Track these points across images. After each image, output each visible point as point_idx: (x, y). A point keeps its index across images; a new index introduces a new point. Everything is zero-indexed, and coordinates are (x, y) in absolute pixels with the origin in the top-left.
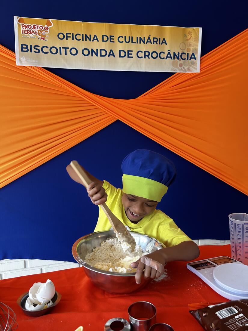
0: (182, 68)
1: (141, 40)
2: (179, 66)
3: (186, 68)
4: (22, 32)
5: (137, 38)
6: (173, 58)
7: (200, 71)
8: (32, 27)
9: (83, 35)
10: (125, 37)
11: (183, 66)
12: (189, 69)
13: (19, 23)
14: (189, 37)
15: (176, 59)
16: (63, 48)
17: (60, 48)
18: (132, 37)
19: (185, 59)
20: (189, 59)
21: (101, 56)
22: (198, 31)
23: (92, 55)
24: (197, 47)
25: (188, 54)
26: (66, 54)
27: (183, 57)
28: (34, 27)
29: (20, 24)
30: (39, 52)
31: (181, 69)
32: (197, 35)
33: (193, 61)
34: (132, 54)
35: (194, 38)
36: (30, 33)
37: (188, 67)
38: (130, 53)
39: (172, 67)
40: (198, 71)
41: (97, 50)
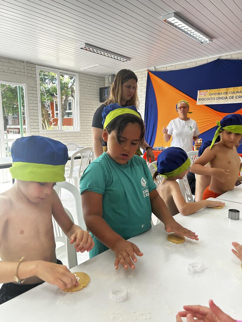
4: (200, 95)
5: (236, 91)
9: (217, 93)
10: (232, 92)
13: (199, 92)
17: (210, 98)
21: (222, 99)
30: (203, 100)
34: (234, 97)
36: (202, 94)
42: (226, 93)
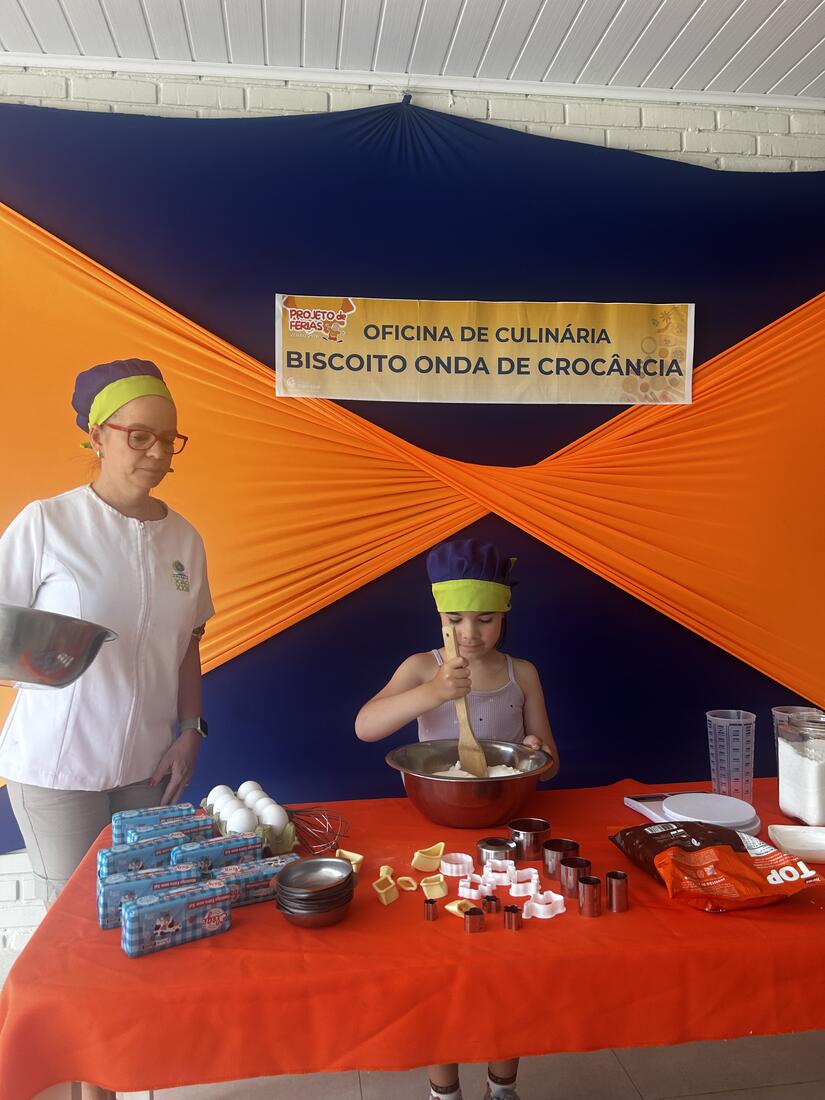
0: (648, 393)
1: (550, 335)
2: (639, 391)
3: (658, 393)
4: (291, 326)
5: (541, 330)
6: (624, 372)
7: (693, 401)
8: (312, 315)
9: (419, 328)
10: (513, 329)
11: (651, 390)
12: (664, 397)
13: (285, 307)
14: (663, 325)
15: (633, 375)
16: (375, 357)
17: (369, 357)
18: (529, 330)
19: (655, 373)
20: (665, 373)
21: (457, 371)
22: (687, 313)
23: (438, 371)
24: (683, 347)
25: (662, 361)
26: (380, 370)
27: (650, 368)
28: (316, 316)
29: (288, 308)
30: (324, 366)
31: (646, 397)
32: (683, 320)
33: (675, 379)
34: (527, 366)
35: (676, 325)
36: (308, 326)
37: (661, 391)
38: (523, 363)
39: (623, 392)
40: (688, 401)
41: (449, 359)
42: (480, 335)
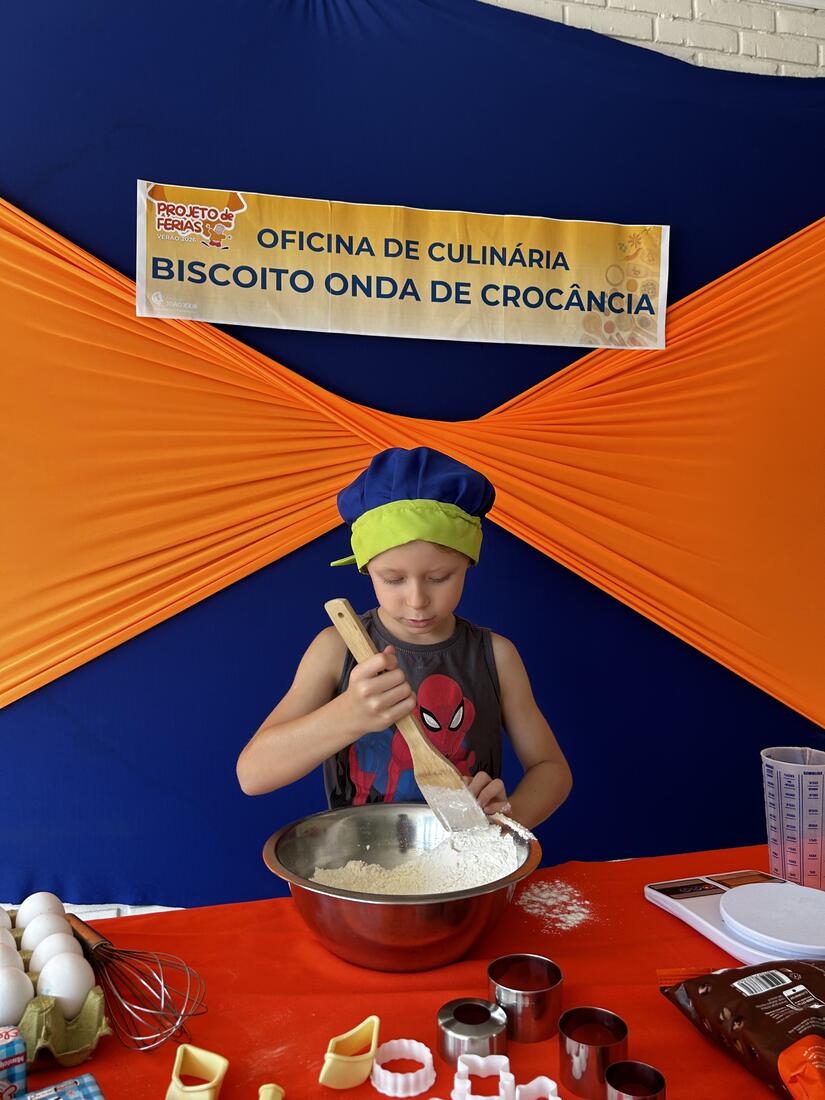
0: (614, 335)
1: (495, 255)
2: (603, 331)
3: (625, 335)
4: (159, 224)
5: (484, 248)
6: (586, 307)
7: (666, 346)
8: (188, 212)
9: (330, 236)
10: (450, 246)
11: (617, 330)
12: (633, 340)
13: (150, 198)
14: (632, 251)
15: (595, 311)
16: (271, 270)
17: (264, 270)
18: (469, 247)
19: (622, 310)
20: (633, 311)
21: (379, 295)
22: (660, 237)
23: (354, 294)
24: (655, 279)
25: (630, 296)
26: (279, 288)
27: (616, 303)
28: (192, 213)
29: (155, 201)
30: (203, 279)
31: (611, 338)
32: (655, 246)
33: (646, 319)
34: (467, 293)
35: (647, 252)
36: (181, 226)
37: (628, 333)
38: (462, 289)
39: (584, 332)
40: (660, 345)
41: (369, 278)
42: (409, 249)
